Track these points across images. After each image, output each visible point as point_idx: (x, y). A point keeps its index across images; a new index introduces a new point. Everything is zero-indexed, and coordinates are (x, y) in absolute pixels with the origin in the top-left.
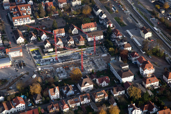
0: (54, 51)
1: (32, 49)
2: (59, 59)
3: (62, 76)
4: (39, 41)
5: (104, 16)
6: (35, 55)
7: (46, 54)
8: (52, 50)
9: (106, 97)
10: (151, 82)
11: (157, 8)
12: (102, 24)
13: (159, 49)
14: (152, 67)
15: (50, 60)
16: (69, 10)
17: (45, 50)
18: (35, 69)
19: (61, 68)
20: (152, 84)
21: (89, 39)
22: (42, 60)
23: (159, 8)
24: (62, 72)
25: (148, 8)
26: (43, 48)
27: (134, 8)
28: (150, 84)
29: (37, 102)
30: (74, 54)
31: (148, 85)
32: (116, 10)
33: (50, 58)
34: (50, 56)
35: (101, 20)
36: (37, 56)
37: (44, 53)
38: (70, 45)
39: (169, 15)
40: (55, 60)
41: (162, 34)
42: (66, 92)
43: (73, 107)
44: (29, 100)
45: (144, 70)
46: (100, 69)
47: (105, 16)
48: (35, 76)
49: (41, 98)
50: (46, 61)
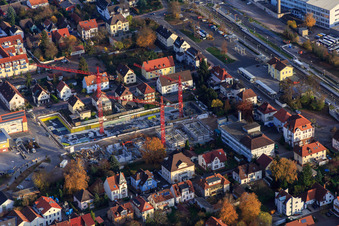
0: (93, 117)
1: (44, 118)
2: (106, 132)
3: (122, 159)
4: (56, 102)
5: (186, 46)
6: (53, 129)
7: (77, 124)
8: (88, 114)
9: (226, 186)
10: (311, 153)
11: (290, 27)
12: (184, 62)
13: (313, 96)
14: (309, 125)
15: (87, 134)
16: (106, 42)
17: (73, 117)
18: (61, 151)
19: (117, 145)
20: (314, 156)
21: (164, 90)
22: (70, 135)
23: (295, 26)
24: (120, 152)
25: (273, 28)
26: (66, 113)
27: (245, 29)
28: (309, 157)
29: (83, 205)
30: (136, 121)
31: (305, 159)
32: (208, 35)
33: (87, 131)
34: (87, 128)
35: (180, 54)
36: (58, 130)
37: (72, 122)
38: (124, 103)
39: (317, 38)
40: (98, 135)
41: (312, 71)
42: (141, 184)
43: (162, 208)
44: (66, 204)
45: (293, 131)
46: (200, 140)
47: (188, 46)
48: (65, 163)
49: (91, 198)
50: (79, 136)
